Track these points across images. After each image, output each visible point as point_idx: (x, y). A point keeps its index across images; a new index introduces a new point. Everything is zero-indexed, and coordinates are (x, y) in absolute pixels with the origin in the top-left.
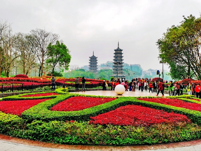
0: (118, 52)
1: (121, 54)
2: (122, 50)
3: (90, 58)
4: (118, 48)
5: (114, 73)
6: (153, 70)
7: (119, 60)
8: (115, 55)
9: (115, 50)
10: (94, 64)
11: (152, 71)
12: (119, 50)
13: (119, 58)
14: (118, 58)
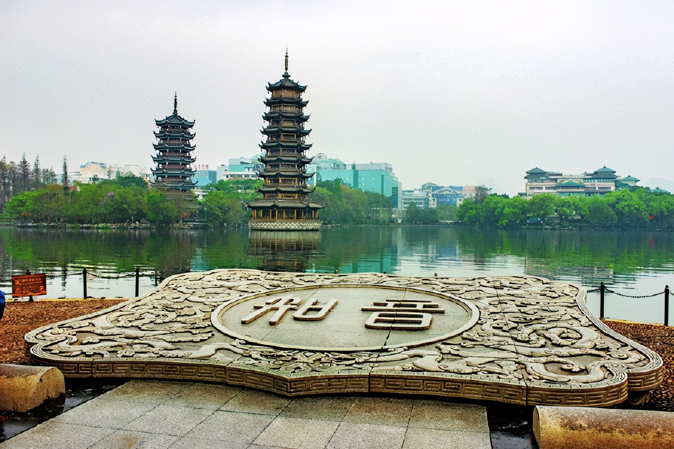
0: (285, 94)
1: (301, 105)
2: (303, 89)
3: (158, 123)
4: (286, 76)
5: (264, 192)
6: (438, 188)
7: (289, 134)
8: (268, 110)
9: (271, 88)
10: (177, 151)
11: (436, 192)
12: (289, 84)
13: (291, 125)
14: (286, 124)
